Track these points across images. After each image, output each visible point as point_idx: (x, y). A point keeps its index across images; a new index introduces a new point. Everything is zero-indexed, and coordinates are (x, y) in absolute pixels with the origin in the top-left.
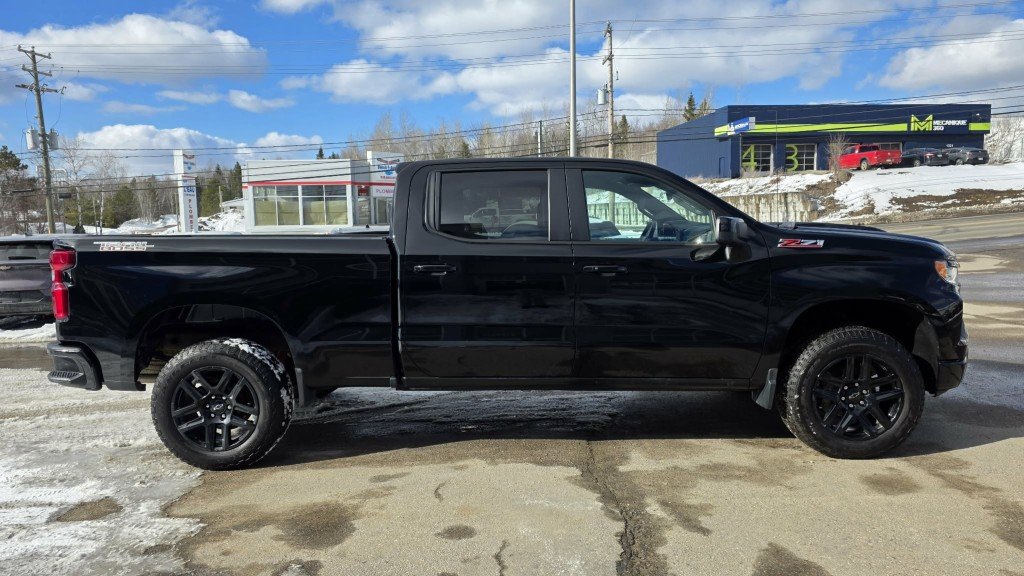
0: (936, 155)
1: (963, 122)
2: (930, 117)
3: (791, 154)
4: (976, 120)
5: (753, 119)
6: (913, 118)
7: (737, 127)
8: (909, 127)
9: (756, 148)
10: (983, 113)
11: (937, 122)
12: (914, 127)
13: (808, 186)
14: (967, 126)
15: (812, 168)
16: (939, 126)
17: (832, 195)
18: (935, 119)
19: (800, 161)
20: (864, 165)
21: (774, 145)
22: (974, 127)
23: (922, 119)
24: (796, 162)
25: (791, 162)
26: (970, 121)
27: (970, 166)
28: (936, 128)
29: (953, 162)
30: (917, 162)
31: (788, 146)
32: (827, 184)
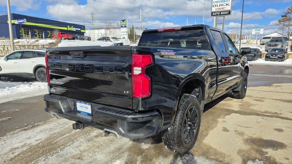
0: (80, 37)
1: (80, 29)
2: (72, 27)
3: (36, 33)
4: (82, 29)
5: (25, 19)
6: (68, 26)
7: (19, 21)
8: (68, 29)
9: (24, 29)
10: (83, 27)
11: (74, 28)
12: (69, 29)
13: (49, 43)
14: (80, 31)
15: (43, 38)
16: (74, 29)
17: (57, 46)
18: (74, 27)
19: (39, 35)
20: (63, 38)
21: (30, 29)
22: (82, 31)
23: (70, 27)
24: (38, 35)
25: (36, 35)
26: (81, 29)
27: (88, 41)
28: (74, 30)
29: (84, 40)
30: (76, 39)
31: (35, 30)
32: (55, 43)
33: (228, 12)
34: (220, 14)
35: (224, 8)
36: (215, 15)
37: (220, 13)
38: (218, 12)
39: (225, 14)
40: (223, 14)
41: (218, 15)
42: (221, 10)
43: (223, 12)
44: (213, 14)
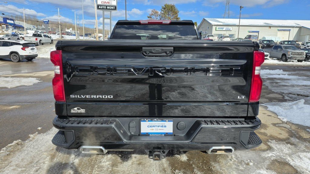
33: (114, 7)
34: (106, 9)
35: (110, 3)
36: (101, 9)
37: (106, 7)
38: (104, 6)
39: (111, 9)
40: (109, 9)
41: (104, 9)
42: (107, 4)
43: (109, 6)
44: (99, 7)
